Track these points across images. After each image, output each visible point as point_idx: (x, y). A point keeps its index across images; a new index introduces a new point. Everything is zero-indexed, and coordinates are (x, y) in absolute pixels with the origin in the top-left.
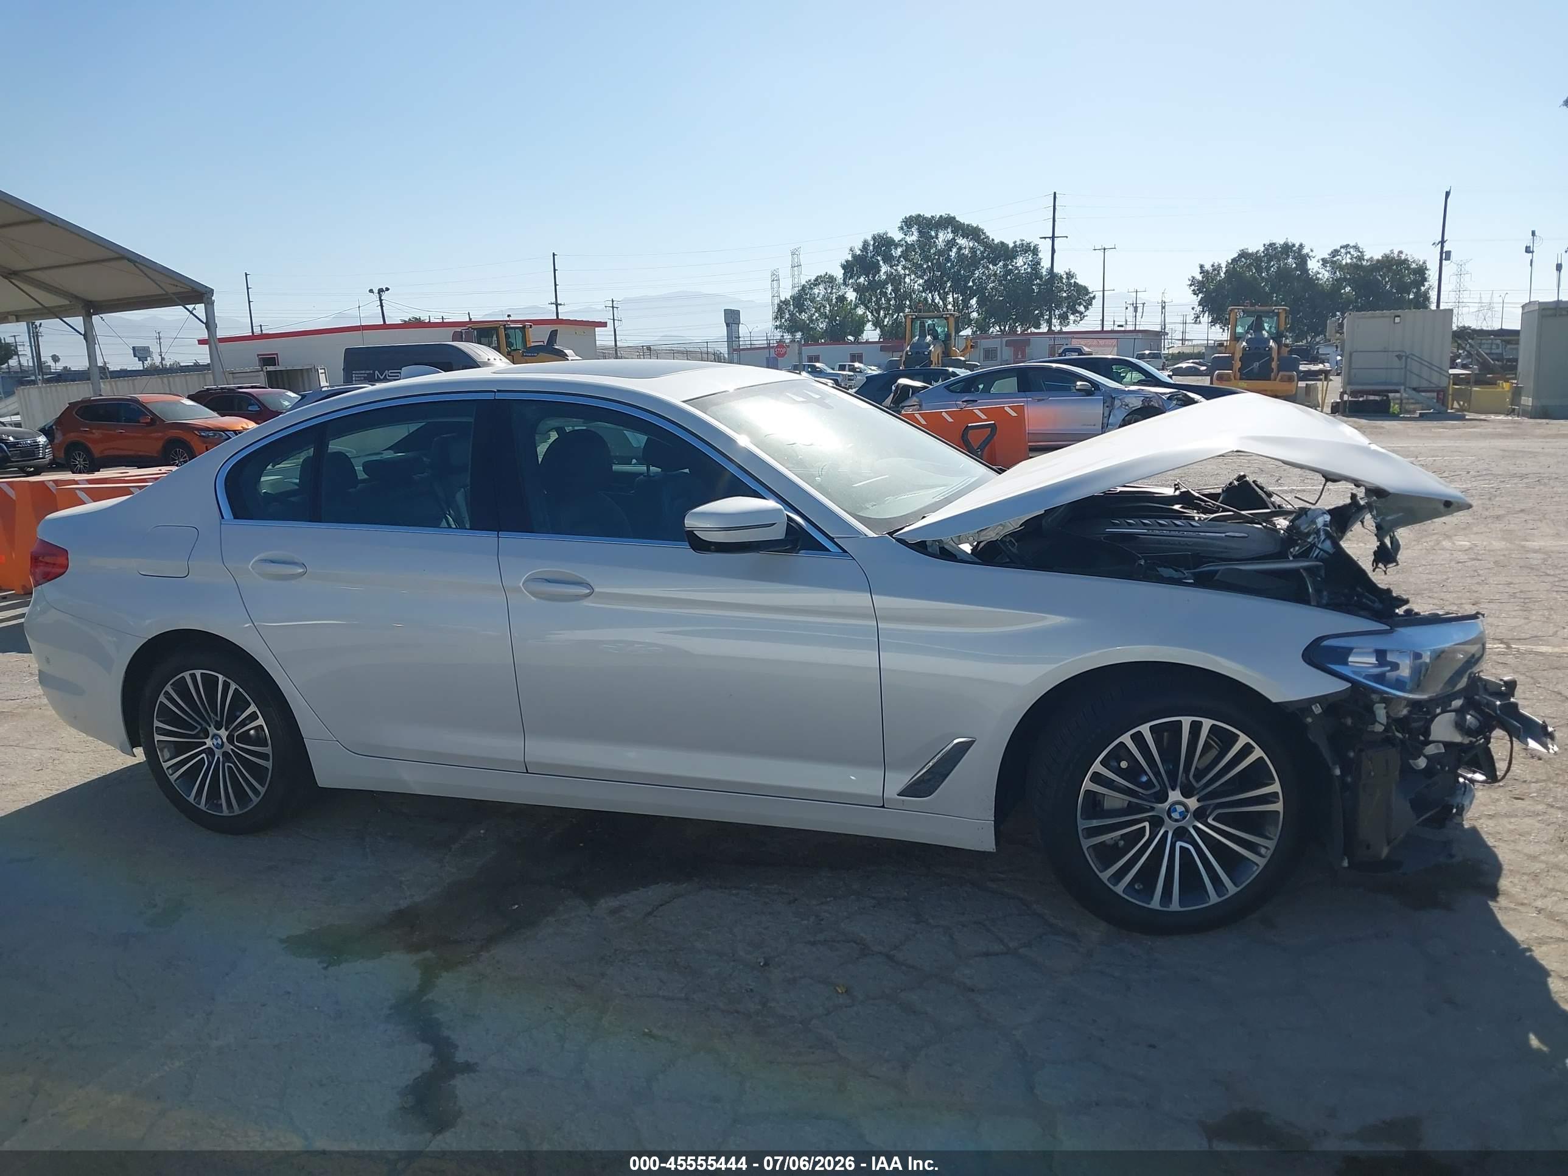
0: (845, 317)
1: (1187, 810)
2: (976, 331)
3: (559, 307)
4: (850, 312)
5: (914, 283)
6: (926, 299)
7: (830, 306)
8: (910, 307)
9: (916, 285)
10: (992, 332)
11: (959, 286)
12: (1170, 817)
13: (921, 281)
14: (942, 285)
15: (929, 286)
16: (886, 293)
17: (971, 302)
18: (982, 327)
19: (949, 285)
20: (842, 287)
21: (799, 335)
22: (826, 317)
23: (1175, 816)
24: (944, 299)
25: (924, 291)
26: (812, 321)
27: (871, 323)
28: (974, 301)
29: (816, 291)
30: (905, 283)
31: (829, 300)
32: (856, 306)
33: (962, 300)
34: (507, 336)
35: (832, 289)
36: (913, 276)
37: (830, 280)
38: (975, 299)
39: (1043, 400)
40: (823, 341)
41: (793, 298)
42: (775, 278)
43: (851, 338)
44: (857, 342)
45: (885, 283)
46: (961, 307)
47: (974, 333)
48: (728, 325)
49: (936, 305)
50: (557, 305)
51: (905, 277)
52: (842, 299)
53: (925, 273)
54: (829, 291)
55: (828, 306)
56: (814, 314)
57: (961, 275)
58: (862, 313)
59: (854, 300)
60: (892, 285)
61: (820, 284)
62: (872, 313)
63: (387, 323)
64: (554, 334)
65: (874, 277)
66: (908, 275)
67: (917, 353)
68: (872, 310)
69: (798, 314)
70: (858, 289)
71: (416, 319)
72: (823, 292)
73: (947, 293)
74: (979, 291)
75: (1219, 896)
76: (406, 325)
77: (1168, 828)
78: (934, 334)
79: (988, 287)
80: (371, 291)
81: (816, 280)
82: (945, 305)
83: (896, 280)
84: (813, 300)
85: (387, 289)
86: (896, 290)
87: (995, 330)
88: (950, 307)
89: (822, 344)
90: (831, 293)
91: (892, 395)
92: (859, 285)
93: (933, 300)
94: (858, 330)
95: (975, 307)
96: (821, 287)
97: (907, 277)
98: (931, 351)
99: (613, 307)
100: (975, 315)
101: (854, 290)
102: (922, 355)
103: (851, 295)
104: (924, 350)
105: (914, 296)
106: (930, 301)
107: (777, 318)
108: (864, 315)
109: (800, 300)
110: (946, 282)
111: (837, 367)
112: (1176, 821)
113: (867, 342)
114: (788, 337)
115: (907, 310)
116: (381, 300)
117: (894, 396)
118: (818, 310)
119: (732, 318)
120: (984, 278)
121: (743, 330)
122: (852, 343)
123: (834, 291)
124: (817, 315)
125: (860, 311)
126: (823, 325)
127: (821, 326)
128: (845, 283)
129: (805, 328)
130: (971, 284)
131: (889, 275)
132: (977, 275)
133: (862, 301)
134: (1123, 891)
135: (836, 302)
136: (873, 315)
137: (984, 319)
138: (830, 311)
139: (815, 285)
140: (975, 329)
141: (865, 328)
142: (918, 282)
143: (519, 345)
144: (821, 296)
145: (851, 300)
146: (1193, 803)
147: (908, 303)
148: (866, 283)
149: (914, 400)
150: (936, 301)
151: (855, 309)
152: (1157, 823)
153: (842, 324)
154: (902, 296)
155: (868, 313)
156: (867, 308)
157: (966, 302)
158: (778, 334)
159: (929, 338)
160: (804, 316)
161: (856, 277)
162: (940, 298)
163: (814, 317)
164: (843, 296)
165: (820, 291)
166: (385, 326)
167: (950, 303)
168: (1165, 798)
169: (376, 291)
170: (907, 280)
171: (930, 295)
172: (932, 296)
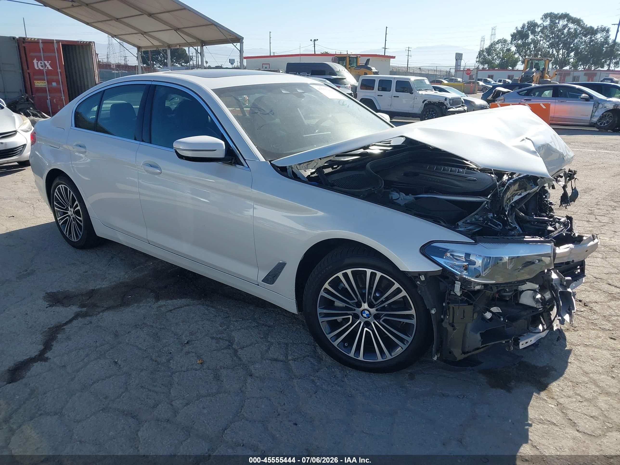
0: (509, 58)
1: (370, 314)
2: (572, 68)
3: (386, 49)
4: (512, 56)
5: (544, 44)
6: (549, 52)
7: (503, 53)
8: (541, 55)
9: (545, 45)
10: (579, 69)
11: (566, 46)
12: (362, 316)
13: (548, 43)
14: (558, 45)
15: (552, 46)
16: (530, 48)
17: (571, 54)
18: (575, 66)
19: (561, 45)
20: (510, 44)
21: (486, 66)
22: (500, 58)
23: (365, 315)
24: (558, 52)
25: (549, 48)
26: (493, 59)
27: (521, 61)
28: (572, 54)
29: (497, 46)
30: (540, 44)
31: (502, 50)
32: (515, 54)
33: (567, 53)
34: (350, 61)
35: (505, 45)
36: (544, 41)
37: (504, 41)
38: (573, 53)
39: (563, 102)
40: (497, 69)
41: (486, 49)
42: (483, 40)
43: (510, 68)
44: (513, 70)
45: (531, 43)
46: (566, 56)
47: (570, 68)
48: (456, 60)
49: (554, 55)
50: (385, 49)
51: (540, 41)
52: (509, 50)
53: (550, 39)
54: (503, 46)
55: (502, 53)
56: (495, 57)
57: (568, 41)
58: (517, 57)
59: (514, 51)
60: (533, 45)
61: (499, 43)
62: (522, 57)
63: (316, 53)
64: (368, 60)
65: (525, 40)
66: (542, 40)
67: (527, 76)
68: (522, 56)
69: (487, 56)
70: (517, 46)
71: (326, 52)
72: (500, 47)
73: (560, 49)
74: (576, 49)
75: (382, 358)
76: (322, 55)
77: (361, 321)
78: (538, 68)
79: (581, 48)
80: (311, 40)
81: (498, 41)
82: (558, 55)
83: (535, 42)
84: (495, 50)
85: (317, 40)
86: (535, 47)
87: (581, 68)
88: (560, 56)
89: (496, 70)
90: (504, 47)
91: (492, 94)
92: (518, 44)
93: (552, 52)
94: (514, 64)
95: (572, 56)
96: (500, 44)
97: (542, 41)
98: (534, 75)
99: (409, 50)
100: (572, 60)
101: (515, 46)
102: (529, 77)
103: (513, 49)
104: (530, 75)
105: (543, 50)
106: (551, 53)
107: (477, 57)
108: (518, 58)
109: (489, 50)
110: (560, 44)
111: (498, 81)
112: (365, 318)
113: (517, 70)
114: (481, 67)
115: (539, 56)
116: (314, 44)
117: (493, 95)
118: (497, 55)
119: (459, 57)
120: (579, 43)
121: (463, 63)
122: (510, 70)
123: (506, 46)
124: (496, 57)
125: (516, 56)
126: (498, 62)
127: (497, 62)
128: (511, 43)
129: (489, 63)
130: (572, 46)
131: (533, 40)
132: (576, 42)
133: (519, 51)
134: (337, 345)
135: (506, 52)
136: (522, 58)
137: (576, 62)
138: (502, 55)
139: (497, 43)
140: (571, 67)
141: (518, 64)
142: (546, 44)
143: (355, 65)
144: (499, 48)
145: (513, 51)
146: (373, 311)
147: (540, 53)
148: (521, 43)
149: (502, 98)
150: (554, 53)
151: (514, 55)
152: (356, 317)
153: (507, 61)
154: (537, 50)
155: (520, 57)
156: (520, 54)
157: (568, 54)
158: (477, 65)
159: (534, 69)
160: (490, 57)
161: (517, 41)
162: (556, 52)
163: (495, 58)
164: (510, 49)
165: (499, 46)
166: (315, 55)
167: (560, 54)
168: (360, 306)
169: (313, 40)
170: (541, 42)
171: (551, 50)
172: (552, 51)
